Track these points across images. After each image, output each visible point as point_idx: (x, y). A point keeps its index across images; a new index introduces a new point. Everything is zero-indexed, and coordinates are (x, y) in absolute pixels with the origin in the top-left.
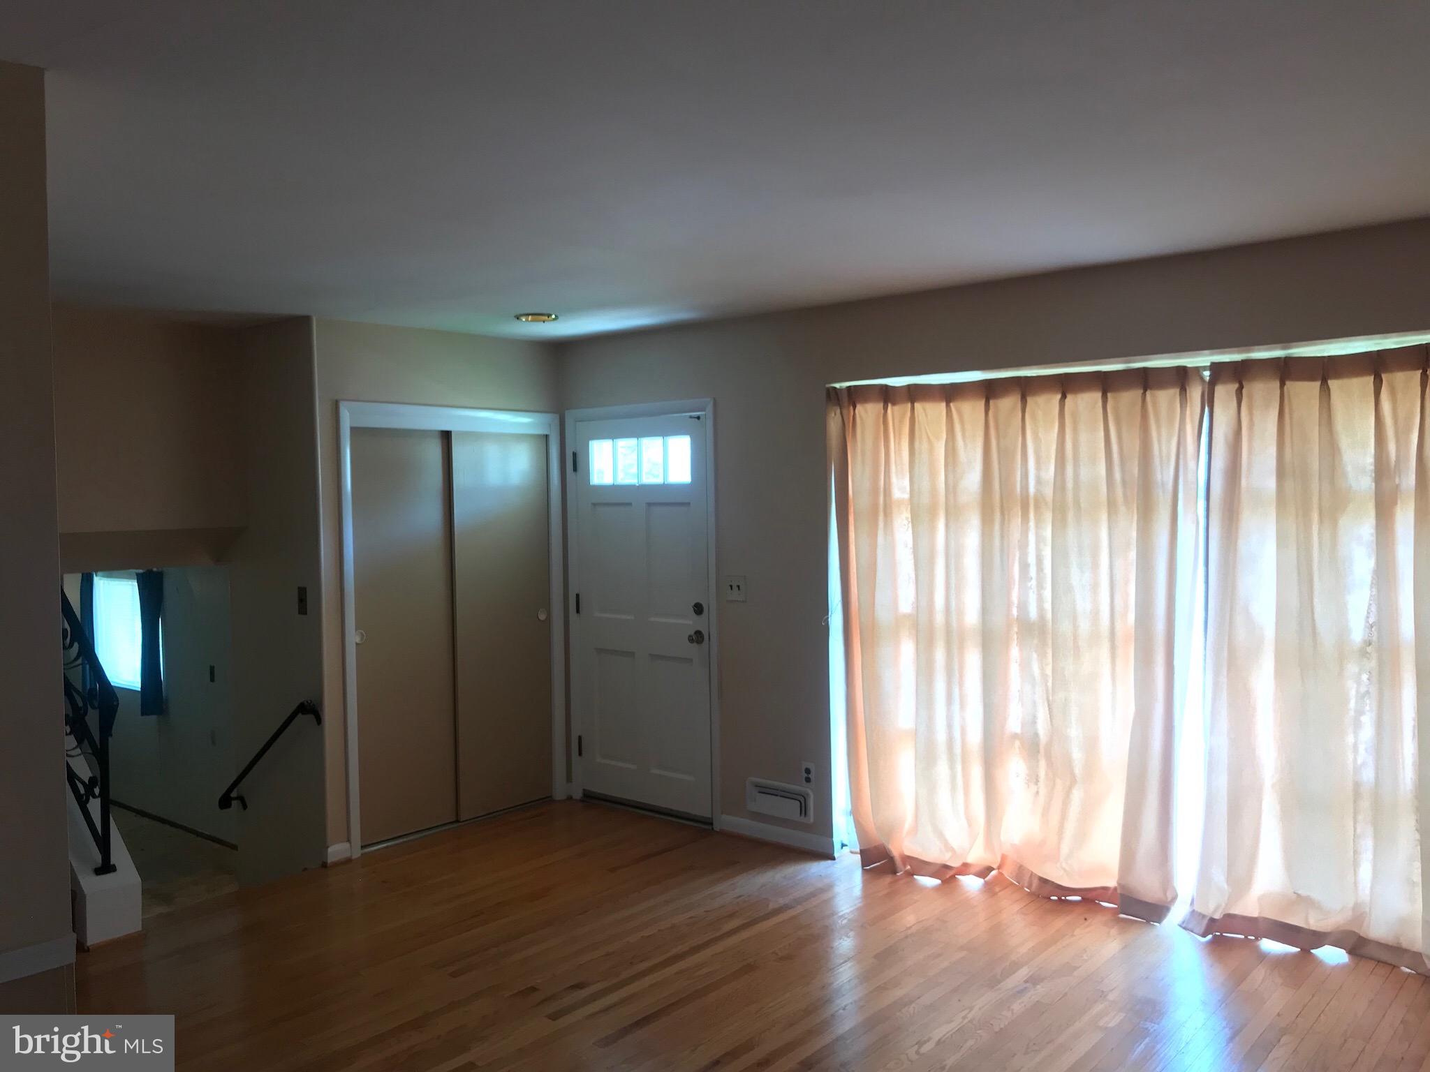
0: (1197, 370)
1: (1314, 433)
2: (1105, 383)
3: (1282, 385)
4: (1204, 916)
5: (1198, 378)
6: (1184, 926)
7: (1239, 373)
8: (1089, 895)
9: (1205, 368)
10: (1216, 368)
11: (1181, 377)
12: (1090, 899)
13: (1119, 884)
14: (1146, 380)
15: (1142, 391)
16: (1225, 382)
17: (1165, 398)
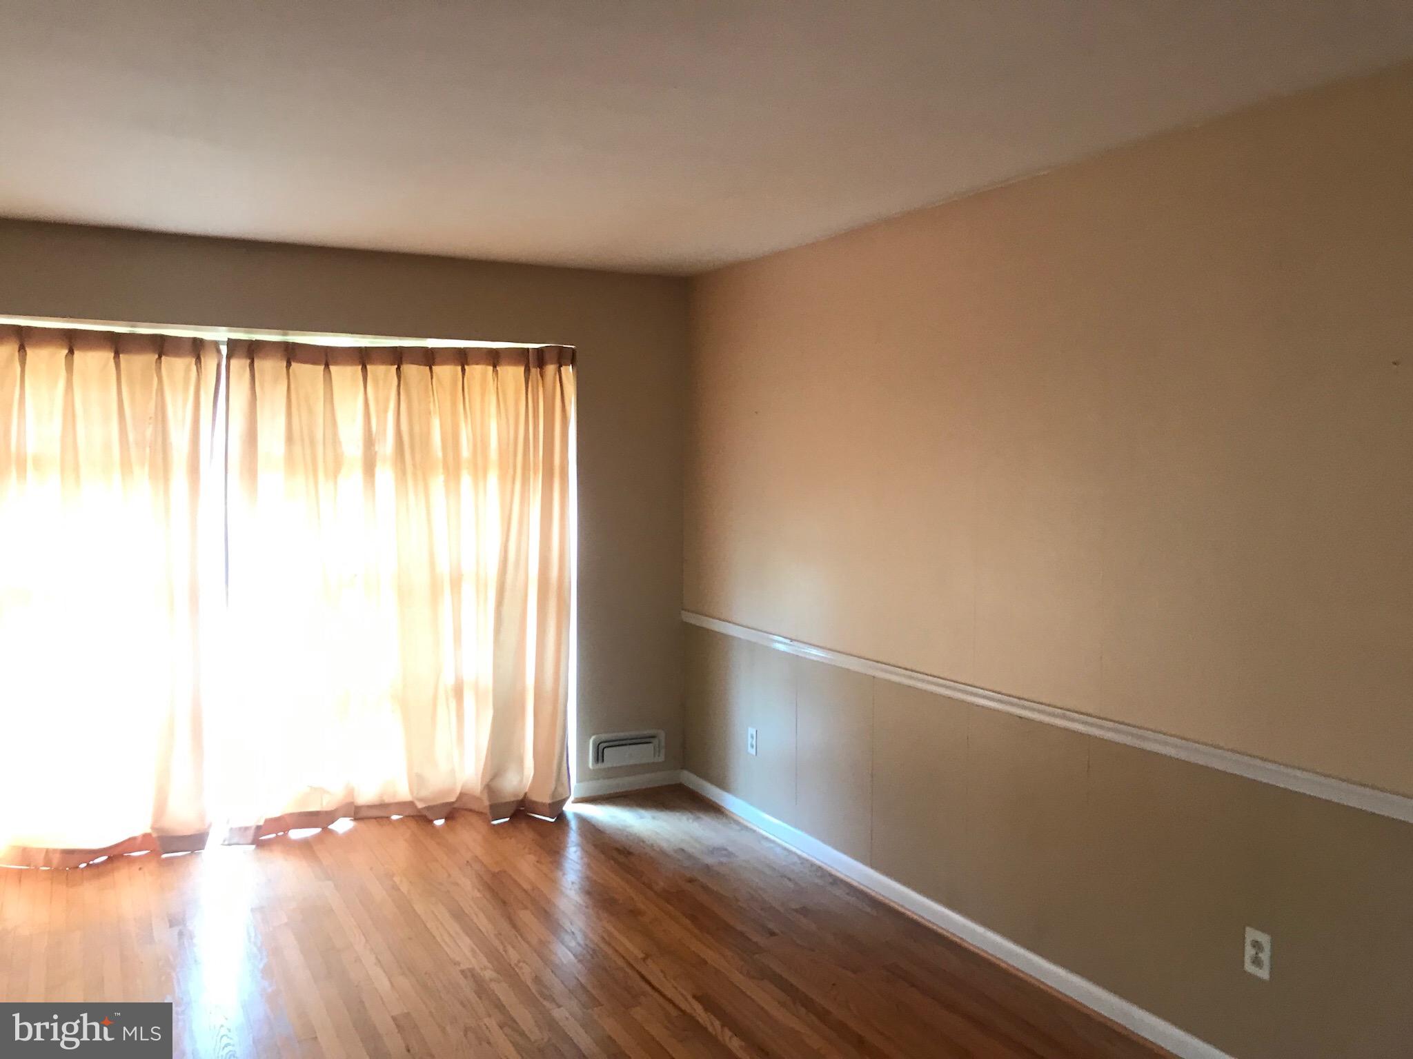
0: (216, 344)
1: (319, 407)
2: (118, 344)
3: (289, 365)
4: (246, 829)
5: (215, 350)
6: (226, 843)
7: (252, 350)
8: (116, 852)
9: (223, 343)
10: (232, 344)
11: (197, 348)
12: (116, 856)
13: (153, 828)
14: (161, 346)
15: (157, 356)
16: (239, 357)
17: (178, 365)
